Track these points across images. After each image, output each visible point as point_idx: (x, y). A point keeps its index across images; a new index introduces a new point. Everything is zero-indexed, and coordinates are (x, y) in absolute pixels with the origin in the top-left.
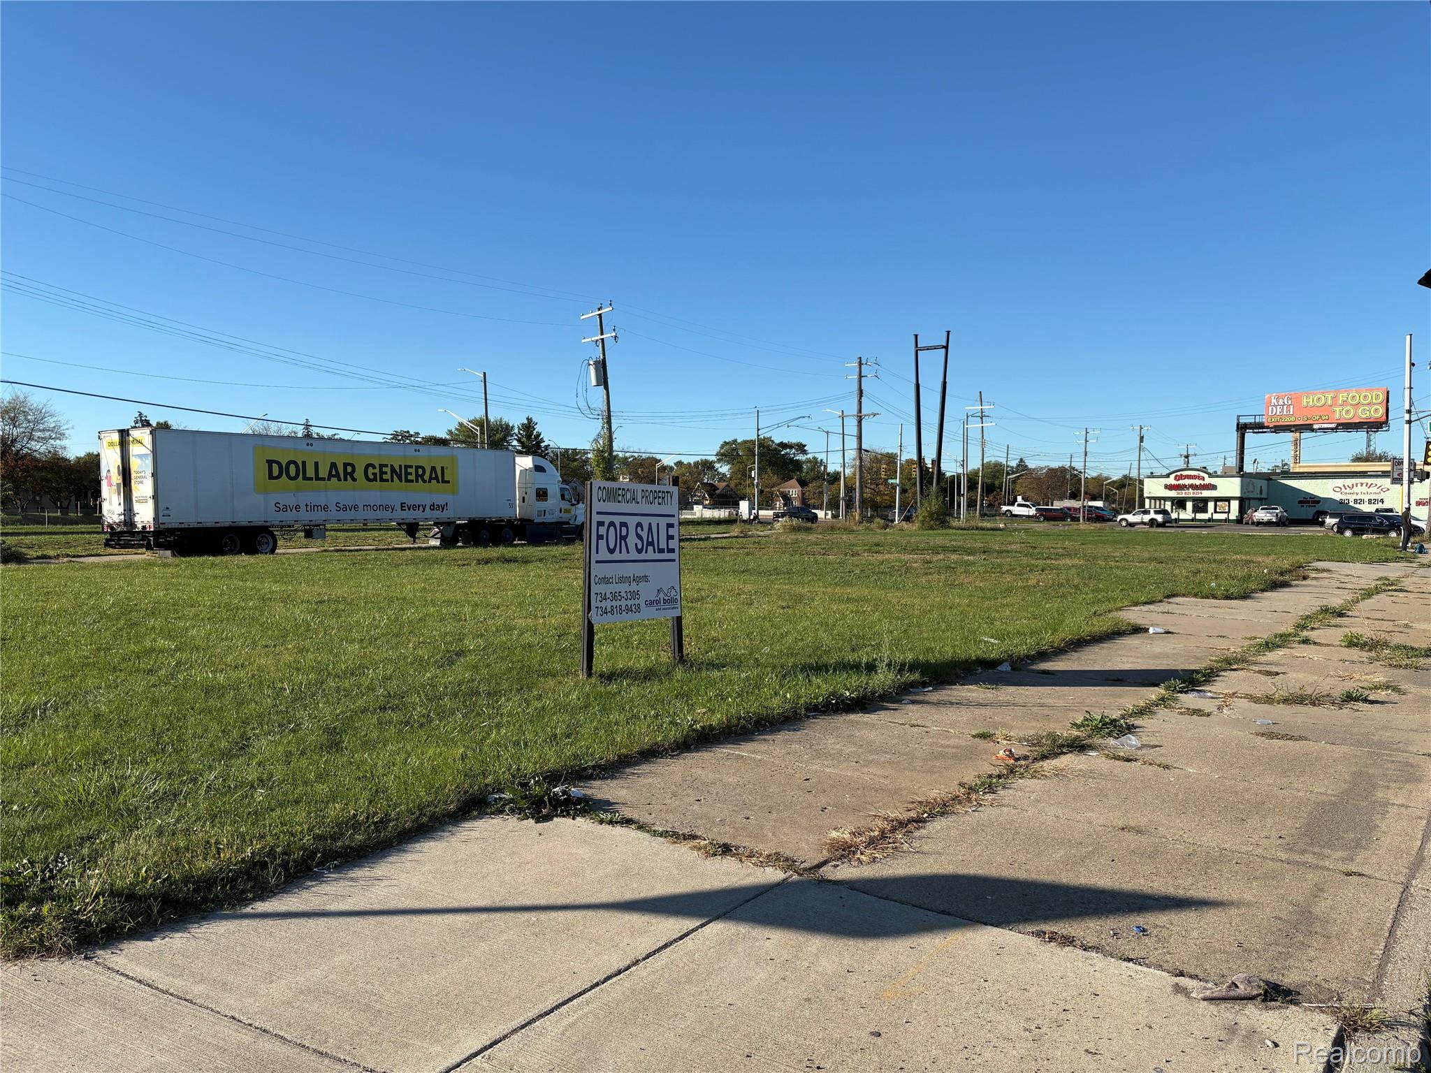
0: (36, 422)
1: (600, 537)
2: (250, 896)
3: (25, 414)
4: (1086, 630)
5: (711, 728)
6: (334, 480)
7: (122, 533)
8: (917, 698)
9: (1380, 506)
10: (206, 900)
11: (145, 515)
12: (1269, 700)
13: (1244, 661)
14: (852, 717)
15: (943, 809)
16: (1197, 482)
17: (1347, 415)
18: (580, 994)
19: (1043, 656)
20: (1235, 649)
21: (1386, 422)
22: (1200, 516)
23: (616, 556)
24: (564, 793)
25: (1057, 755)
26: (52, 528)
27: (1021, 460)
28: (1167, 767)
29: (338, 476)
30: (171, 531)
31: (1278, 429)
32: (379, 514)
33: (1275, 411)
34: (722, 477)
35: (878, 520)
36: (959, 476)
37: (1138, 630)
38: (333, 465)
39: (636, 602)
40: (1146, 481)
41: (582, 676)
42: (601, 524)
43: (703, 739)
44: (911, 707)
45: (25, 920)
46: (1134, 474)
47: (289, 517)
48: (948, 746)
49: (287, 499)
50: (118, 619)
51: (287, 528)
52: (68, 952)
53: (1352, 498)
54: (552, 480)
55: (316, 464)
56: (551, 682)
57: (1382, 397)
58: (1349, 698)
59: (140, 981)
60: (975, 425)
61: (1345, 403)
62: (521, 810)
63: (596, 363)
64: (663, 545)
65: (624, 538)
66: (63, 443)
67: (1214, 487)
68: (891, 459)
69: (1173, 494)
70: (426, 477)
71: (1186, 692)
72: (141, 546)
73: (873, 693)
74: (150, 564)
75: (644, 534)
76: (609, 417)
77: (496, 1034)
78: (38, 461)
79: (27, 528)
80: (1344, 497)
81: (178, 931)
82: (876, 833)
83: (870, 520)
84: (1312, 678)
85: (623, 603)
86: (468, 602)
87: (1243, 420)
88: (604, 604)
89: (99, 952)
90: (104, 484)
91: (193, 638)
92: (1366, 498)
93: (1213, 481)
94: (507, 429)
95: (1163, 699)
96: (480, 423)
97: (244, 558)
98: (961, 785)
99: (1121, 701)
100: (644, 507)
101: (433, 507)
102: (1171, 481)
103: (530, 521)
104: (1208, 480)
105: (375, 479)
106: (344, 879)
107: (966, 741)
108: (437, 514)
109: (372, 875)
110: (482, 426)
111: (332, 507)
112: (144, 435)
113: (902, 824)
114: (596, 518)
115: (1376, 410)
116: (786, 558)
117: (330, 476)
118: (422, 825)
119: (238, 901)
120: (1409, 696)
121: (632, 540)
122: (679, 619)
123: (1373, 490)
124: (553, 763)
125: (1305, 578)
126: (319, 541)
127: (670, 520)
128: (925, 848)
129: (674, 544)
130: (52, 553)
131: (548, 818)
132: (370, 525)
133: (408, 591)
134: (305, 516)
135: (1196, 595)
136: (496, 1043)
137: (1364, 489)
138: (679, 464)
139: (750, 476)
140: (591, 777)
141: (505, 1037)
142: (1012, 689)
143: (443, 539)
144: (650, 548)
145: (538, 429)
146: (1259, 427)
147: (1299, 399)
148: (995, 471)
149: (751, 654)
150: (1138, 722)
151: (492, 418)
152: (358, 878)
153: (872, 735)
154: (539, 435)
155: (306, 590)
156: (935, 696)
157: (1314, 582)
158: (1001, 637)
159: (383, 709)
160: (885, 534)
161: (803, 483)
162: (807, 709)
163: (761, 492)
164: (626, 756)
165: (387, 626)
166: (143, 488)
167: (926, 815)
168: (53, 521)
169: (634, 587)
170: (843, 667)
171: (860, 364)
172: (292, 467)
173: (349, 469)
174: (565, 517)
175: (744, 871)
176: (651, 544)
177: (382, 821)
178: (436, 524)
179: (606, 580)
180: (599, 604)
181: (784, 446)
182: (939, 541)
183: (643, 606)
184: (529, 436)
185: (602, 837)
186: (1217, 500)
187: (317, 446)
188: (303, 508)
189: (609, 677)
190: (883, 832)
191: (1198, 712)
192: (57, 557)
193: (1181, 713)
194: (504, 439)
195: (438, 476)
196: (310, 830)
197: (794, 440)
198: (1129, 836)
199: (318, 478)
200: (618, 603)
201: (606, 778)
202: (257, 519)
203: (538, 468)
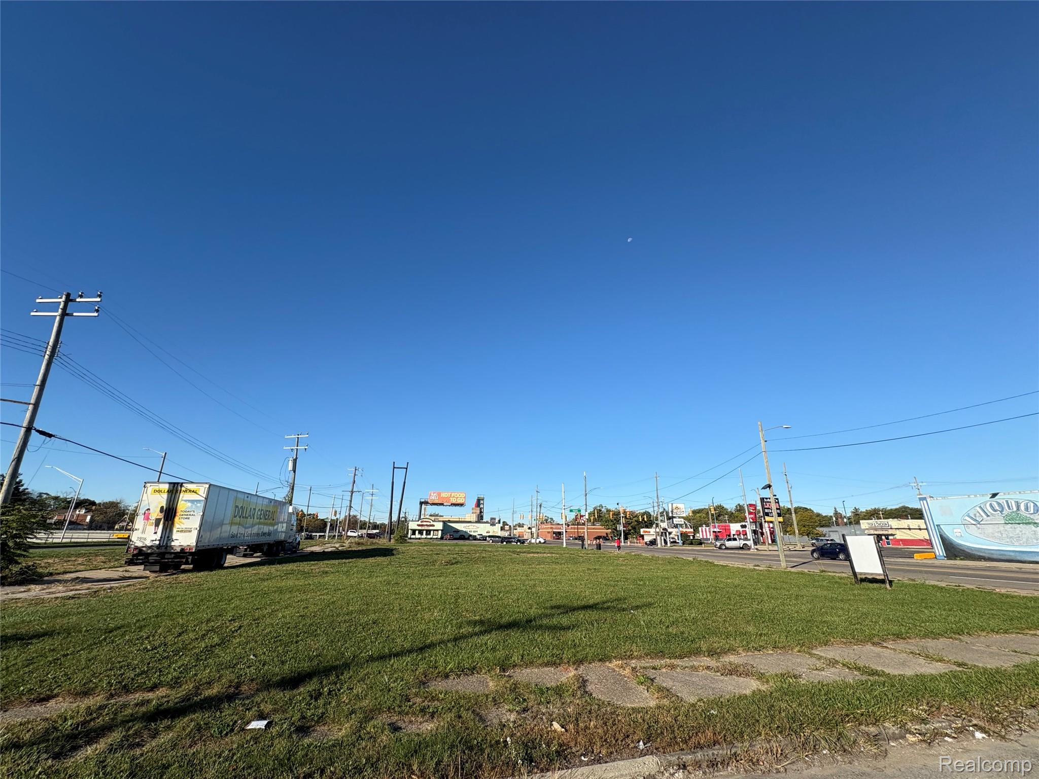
11: (185, 542)
16: (428, 524)
17: (454, 502)
21: (464, 504)
22: (429, 537)
31: (433, 504)
32: (255, 538)
33: (433, 498)
38: (251, 509)
47: (234, 541)
53: (469, 530)
55: (247, 508)
61: (454, 497)
67: (433, 526)
69: (420, 528)
76: (293, 487)
80: (466, 530)
92: (473, 530)
93: (434, 523)
101: (268, 534)
102: (419, 523)
105: (259, 518)
108: (268, 538)
112: (200, 488)
115: (462, 500)
117: (249, 516)
123: (475, 527)
137: (472, 527)
146: (426, 503)
147: (440, 493)
166: (188, 523)
172: (241, 510)
173: (254, 512)
186: (434, 530)
188: (238, 535)
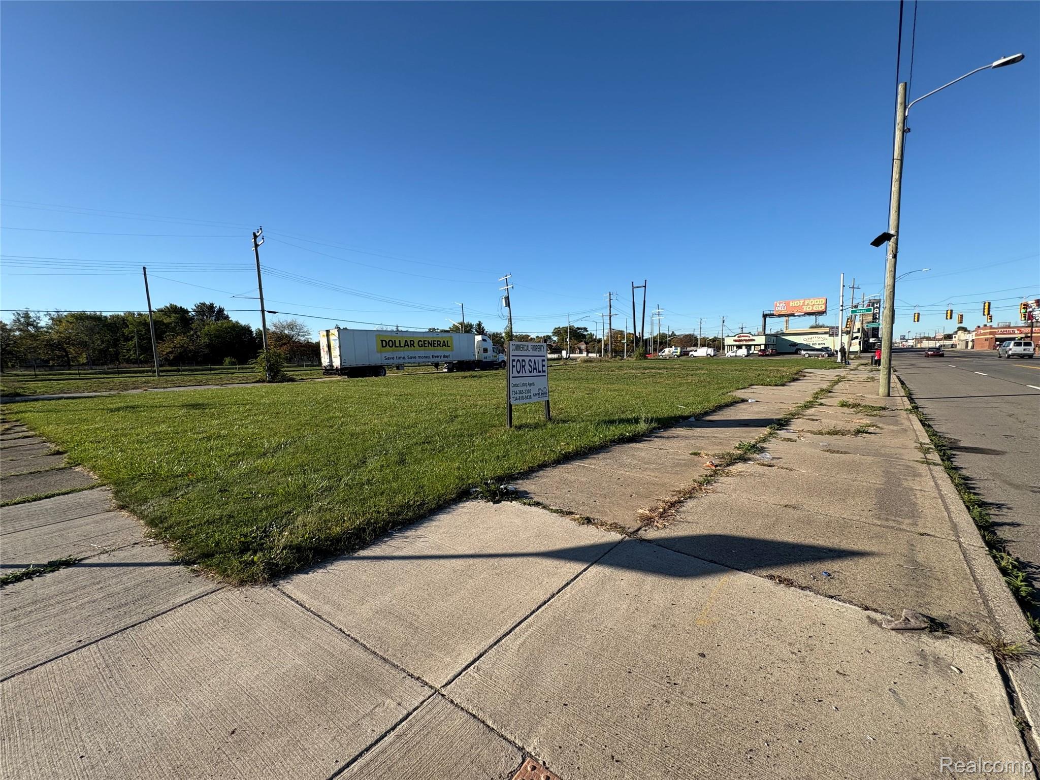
0: (300, 329)
1: (513, 366)
2: (357, 547)
3: (296, 326)
4: (722, 402)
5: (569, 453)
6: (407, 347)
7: (329, 370)
8: (659, 435)
9: (823, 346)
10: (336, 550)
11: (337, 363)
12: (820, 433)
13: (799, 414)
14: (631, 445)
15: (690, 494)
16: (747, 338)
17: (809, 310)
18: (525, 619)
19: (707, 414)
20: (792, 409)
21: (825, 312)
22: (748, 352)
23: (521, 374)
24: (505, 488)
25: (733, 464)
26: (307, 368)
27: (673, 332)
28: (791, 470)
29: (408, 345)
30: (346, 368)
31: (780, 316)
32: (424, 360)
33: (780, 308)
34: (555, 342)
35: (618, 357)
36: (649, 338)
37: (744, 401)
38: (406, 341)
39: (530, 394)
40: (726, 339)
41: (508, 427)
42: (513, 360)
43: (566, 458)
44: (656, 439)
45: (247, 563)
46: (720, 336)
47: (390, 362)
48: (680, 460)
49: (388, 355)
50: (323, 404)
51: (390, 367)
52: (265, 582)
53: (812, 343)
54: (489, 344)
55: (400, 341)
56: (494, 430)
57: (824, 301)
58: (858, 432)
59: (297, 602)
60: (656, 318)
61: (808, 304)
62: (486, 497)
63: (505, 298)
64: (540, 369)
65: (524, 366)
66: (310, 337)
67: (754, 340)
68: (622, 332)
69: (737, 343)
70: (441, 345)
71: (780, 430)
72: (336, 374)
73: (639, 433)
74: (340, 381)
75: (532, 365)
76: (511, 319)
77: (481, 648)
78: (301, 344)
79: (299, 369)
80: (808, 343)
81: (321, 568)
82: (661, 510)
83: (615, 357)
84: (834, 422)
85: (524, 395)
86: (459, 394)
87: (765, 313)
88: (516, 396)
89: (281, 582)
90: (322, 351)
91: (350, 411)
93: (754, 338)
94: (471, 326)
95: (770, 433)
96: (461, 324)
97: (374, 378)
98: (694, 481)
99: (751, 434)
100: (532, 353)
101: (444, 357)
102: (736, 338)
103: (481, 361)
104: (752, 337)
105: (422, 346)
106: (403, 537)
107: (687, 457)
108: (446, 359)
109: (416, 534)
110: (462, 325)
111: (407, 358)
112: (335, 332)
113: (673, 505)
114: (512, 358)
115: (821, 307)
116: (585, 373)
117: (405, 345)
118: (441, 505)
119: (351, 550)
120: (885, 430)
121: (527, 367)
122: (548, 401)
123: (821, 339)
124: (499, 472)
125: (805, 376)
126: (402, 371)
127: (543, 358)
128: (689, 519)
129: (545, 369)
130: (305, 378)
131: (499, 502)
132: (421, 364)
133: (435, 390)
134: (396, 361)
135: (762, 385)
136: (481, 656)
137: (817, 339)
138: (538, 337)
139: (566, 341)
140: (517, 479)
141: (486, 651)
142: (699, 429)
143: (448, 369)
144: (535, 371)
145: (483, 325)
146: (772, 315)
147: (789, 303)
148: (663, 336)
149: (579, 415)
150: (764, 445)
151: (465, 322)
152: (409, 537)
153: (643, 454)
154: (483, 327)
155: (396, 391)
156: (665, 434)
157: (809, 378)
158: (687, 405)
159: (424, 443)
160: (623, 363)
161: (587, 343)
162: (611, 442)
163: (571, 347)
164: (532, 467)
165: (427, 405)
166: (336, 352)
167: (682, 499)
168: (307, 366)
169: (528, 388)
170: (622, 421)
171: (610, 294)
172: (391, 342)
173: (412, 343)
174: (495, 359)
175: (601, 534)
176: (535, 369)
177: (421, 504)
178: (446, 363)
179: (516, 385)
180: (514, 396)
181: (578, 328)
182: (645, 365)
183: (532, 396)
184: (479, 328)
185: (526, 513)
186: (755, 345)
187: (399, 334)
188: (395, 358)
189: (519, 428)
190: (664, 510)
191: (789, 440)
192: (307, 379)
193: (782, 440)
194: (470, 330)
195: (445, 344)
196: (387, 510)
197: (582, 326)
198: (790, 510)
199: (400, 347)
200: (522, 395)
201: (524, 479)
202: (379, 363)
203: (484, 340)
